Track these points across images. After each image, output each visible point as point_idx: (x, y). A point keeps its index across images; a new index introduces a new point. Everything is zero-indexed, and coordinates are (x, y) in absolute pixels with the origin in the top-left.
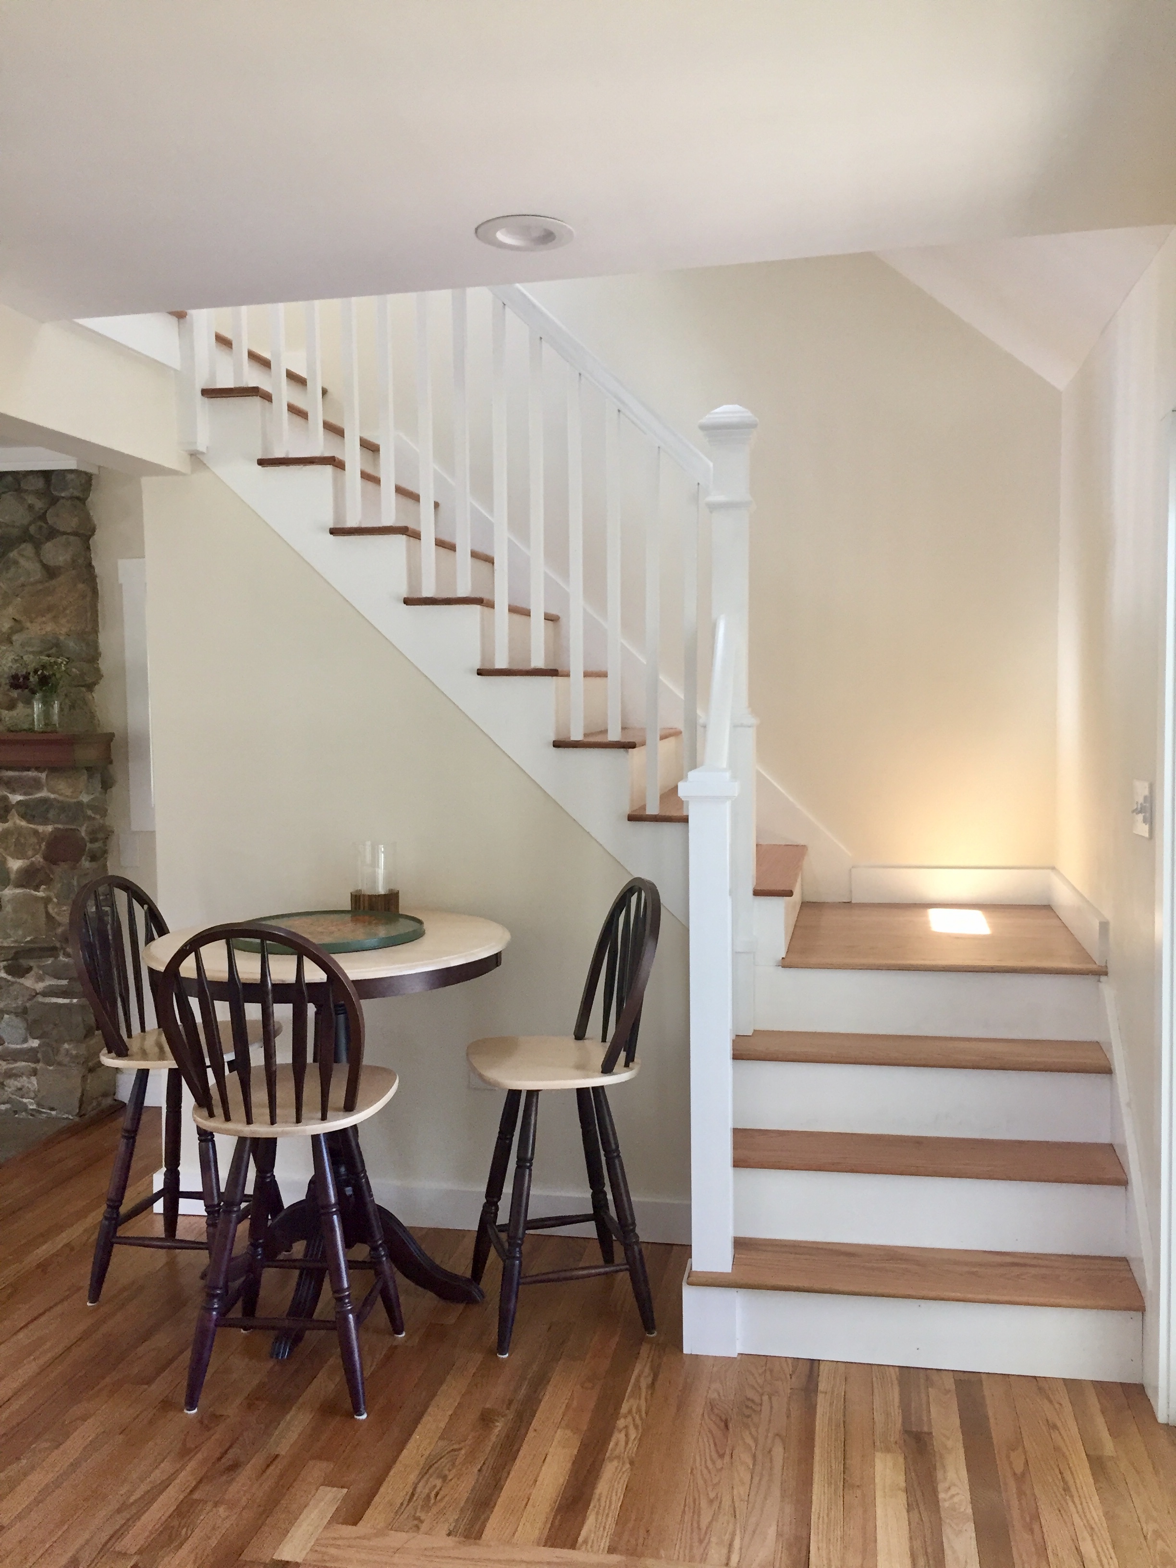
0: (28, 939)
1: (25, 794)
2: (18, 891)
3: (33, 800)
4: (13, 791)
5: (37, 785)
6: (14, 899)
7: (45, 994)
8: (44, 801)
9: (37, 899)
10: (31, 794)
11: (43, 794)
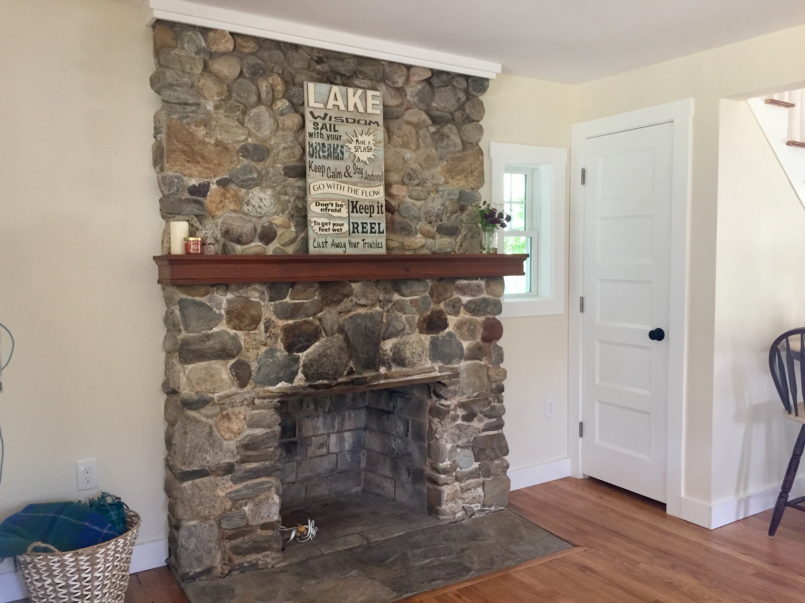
0: (475, 394)
1: (472, 295)
2: (469, 362)
3: (479, 300)
4: (464, 294)
5: (479, 289)
6: (468, 369)
7: (484, 430)
8: (484, 300)
9: (481, 366)
10: (476, 296)
11: (484, 295)
